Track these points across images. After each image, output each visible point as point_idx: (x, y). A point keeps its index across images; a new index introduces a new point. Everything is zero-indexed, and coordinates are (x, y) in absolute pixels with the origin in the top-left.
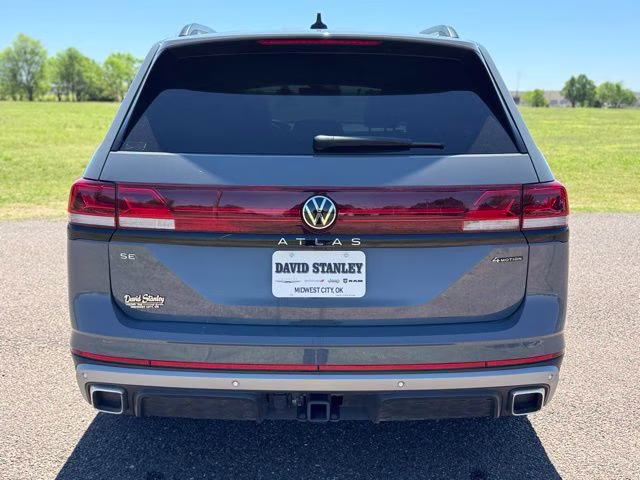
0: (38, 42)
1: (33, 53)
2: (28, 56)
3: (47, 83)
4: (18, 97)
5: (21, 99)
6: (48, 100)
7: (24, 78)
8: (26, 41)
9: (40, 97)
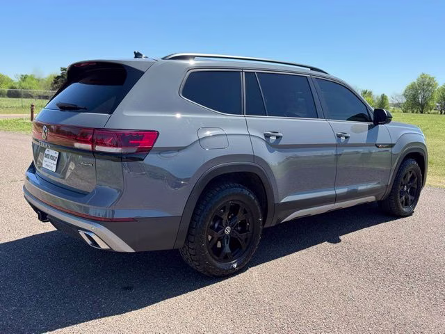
0: (433, 78)
1: (429, 85)
2: (425, 87)
3: (435, 103)
4: (415, 111)
5: (417, 113)
6: (434, 113)
7: (420, 100)
8: (425, 78)
9: (429, 111)
